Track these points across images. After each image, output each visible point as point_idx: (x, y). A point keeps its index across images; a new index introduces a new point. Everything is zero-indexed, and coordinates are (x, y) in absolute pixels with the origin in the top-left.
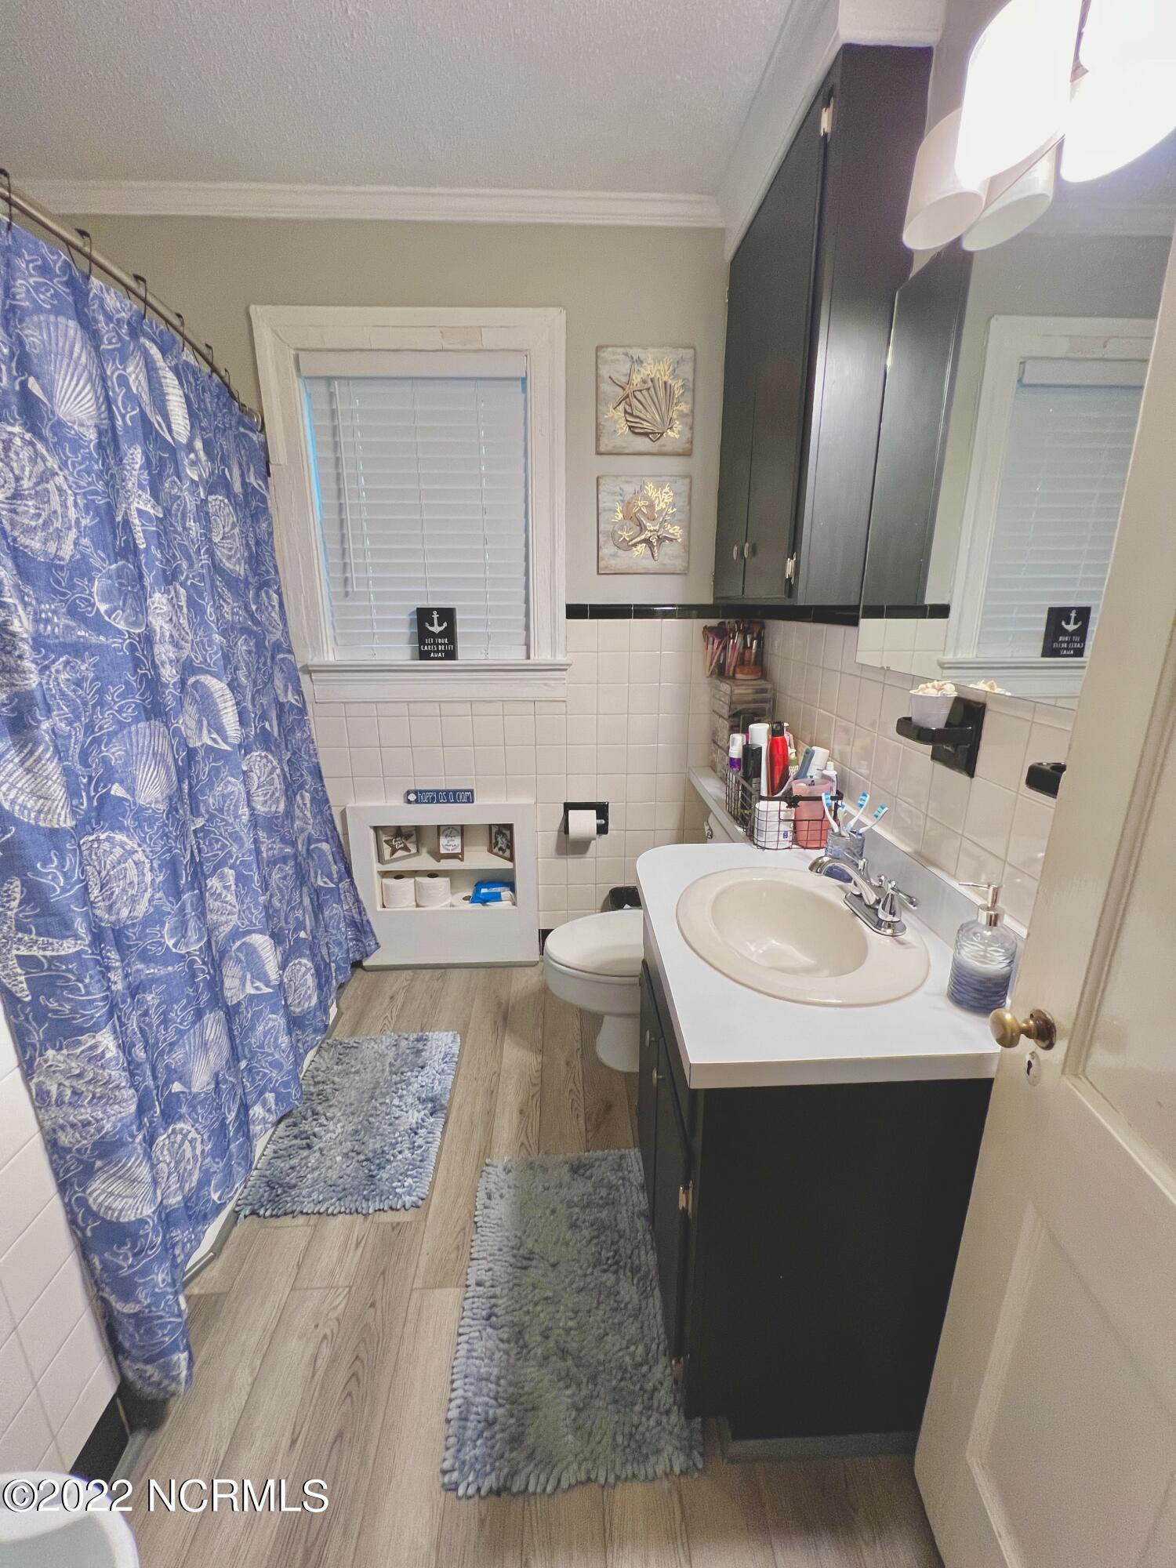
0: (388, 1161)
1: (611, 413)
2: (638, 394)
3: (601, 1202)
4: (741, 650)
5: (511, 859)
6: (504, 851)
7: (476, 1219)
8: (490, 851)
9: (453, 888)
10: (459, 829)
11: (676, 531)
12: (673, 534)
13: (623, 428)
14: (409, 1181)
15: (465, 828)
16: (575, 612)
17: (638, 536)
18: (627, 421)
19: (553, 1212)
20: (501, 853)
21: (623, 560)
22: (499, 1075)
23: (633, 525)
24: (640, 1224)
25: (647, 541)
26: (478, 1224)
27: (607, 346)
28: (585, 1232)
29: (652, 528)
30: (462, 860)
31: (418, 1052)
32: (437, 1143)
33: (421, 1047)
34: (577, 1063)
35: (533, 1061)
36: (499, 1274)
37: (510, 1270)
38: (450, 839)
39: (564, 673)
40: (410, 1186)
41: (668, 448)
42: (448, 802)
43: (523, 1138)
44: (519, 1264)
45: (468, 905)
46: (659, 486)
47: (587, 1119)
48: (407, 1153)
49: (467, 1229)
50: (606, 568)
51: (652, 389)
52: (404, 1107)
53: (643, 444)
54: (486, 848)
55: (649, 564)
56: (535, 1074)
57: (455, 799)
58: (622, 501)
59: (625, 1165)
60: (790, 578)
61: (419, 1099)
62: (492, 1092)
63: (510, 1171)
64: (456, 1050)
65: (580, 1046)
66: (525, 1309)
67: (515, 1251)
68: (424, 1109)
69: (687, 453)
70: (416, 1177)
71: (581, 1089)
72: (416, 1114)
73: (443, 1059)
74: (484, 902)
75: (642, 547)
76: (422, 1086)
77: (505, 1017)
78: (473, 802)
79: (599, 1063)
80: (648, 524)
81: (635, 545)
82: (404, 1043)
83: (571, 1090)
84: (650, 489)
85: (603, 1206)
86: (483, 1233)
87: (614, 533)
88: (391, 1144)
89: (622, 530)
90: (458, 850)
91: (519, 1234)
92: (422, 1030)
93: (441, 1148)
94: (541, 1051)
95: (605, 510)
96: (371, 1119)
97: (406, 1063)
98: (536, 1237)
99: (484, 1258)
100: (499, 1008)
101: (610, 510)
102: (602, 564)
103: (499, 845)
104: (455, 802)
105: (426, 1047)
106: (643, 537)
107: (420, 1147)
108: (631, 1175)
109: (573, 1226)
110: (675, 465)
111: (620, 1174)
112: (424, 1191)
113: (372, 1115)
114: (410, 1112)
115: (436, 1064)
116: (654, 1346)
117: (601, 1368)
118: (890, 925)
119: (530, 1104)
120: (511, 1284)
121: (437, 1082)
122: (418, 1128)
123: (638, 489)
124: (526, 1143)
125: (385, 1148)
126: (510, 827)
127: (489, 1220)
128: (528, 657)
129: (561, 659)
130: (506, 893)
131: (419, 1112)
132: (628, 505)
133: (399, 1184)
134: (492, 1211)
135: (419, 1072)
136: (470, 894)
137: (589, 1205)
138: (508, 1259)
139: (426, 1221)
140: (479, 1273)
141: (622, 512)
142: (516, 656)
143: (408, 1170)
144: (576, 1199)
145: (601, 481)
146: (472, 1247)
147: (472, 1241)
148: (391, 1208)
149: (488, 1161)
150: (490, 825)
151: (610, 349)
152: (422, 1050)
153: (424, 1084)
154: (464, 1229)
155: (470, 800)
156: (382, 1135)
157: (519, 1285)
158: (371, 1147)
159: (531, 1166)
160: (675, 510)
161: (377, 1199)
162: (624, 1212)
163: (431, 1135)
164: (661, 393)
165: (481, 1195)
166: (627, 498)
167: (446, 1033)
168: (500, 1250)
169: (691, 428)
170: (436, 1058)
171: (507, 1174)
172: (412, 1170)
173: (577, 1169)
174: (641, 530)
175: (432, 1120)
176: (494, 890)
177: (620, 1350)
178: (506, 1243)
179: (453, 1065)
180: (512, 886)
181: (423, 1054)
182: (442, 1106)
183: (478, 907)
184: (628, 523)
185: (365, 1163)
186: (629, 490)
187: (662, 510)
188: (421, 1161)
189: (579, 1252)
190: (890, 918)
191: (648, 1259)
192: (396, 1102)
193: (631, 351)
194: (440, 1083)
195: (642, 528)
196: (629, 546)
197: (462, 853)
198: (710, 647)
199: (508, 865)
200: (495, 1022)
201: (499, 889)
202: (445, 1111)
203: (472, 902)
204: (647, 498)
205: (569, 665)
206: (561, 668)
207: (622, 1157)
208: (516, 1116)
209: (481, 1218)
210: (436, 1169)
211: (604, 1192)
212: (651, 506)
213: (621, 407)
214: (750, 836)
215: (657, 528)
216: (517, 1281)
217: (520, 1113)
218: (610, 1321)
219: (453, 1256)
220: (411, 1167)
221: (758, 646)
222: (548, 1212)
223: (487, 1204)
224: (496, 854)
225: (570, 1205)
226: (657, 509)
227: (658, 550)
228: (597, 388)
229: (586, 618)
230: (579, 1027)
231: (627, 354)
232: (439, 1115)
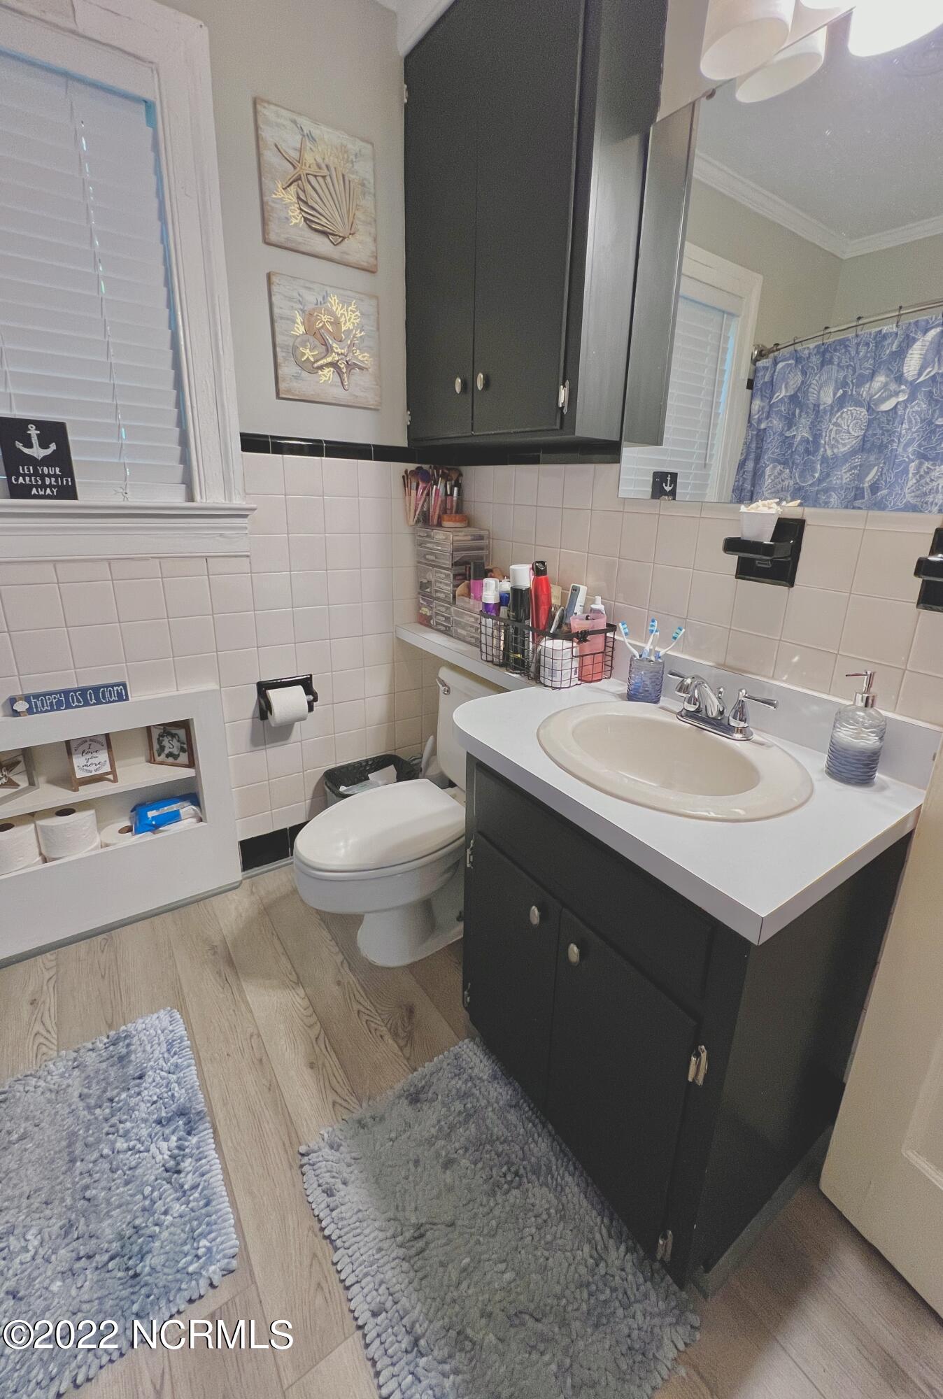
0: (152, 1237)
1: (280, 194)
2: (312, 179)
3: (461, 1119)
4: (444, 498)
5: (192, 764)
6: (176, 757)
7: (327, 1232)
8: (151, 760)
9: (101, 824)
10: (104, 741)
11: (363, 357)
12: (363, 362)
13: (296, 218)
14: (204, 1243)
15: (111, 737)
16: (252, 443)
17: (324, 357)
18: (301, 209)
19: (417, 1163)
20: (171, 760)
21: (306, 385)
22: (259, 1035)
23: (317, 343)
24: (512, 1117)
25: (333, 365)
26: (334, 1237)
27: (269, 103)
28: (465, 1162)
29: (339, 351)
30: (115, 780)
31: (123, 1059)
32: (217, 1166)
33: (124, 1051)
34: (351, 978)
35: (294, 1000)
36: (394, 1280)
37: (405, 1266)
38: (89, 756)
39: (246, 520)
40: (209, 1250)
41: (352, 259)
42: (87, 704)
43: (332, 1097)
44: (413, 1251)
45: (130, 839)
46: (345, 302)
47: (395, 1035)
48: (178, 1208)
49: (320, 1254)
50: (288, 391)
51: (328, 178)
52: (139, 1146)
53: (321, 245)
54: (143, 759)
55: (338, 393)
56: (304, 1012)
57: (97, 698)
58: (303, 311)
59: (464, 1064)
60: (563, 407)
61: (159, 1122)
62: (261, 1060)
63: (339, 1146)
64: (181, 1030)
65: (342, 957)
66: (448, 1299)
67: (400, 1239)
68: (173, 1133)
69: (371, 271)
70: (210, 1233)
71: (367, 1004)
72: (164, 1145)
73: (168, 1051)
74: (154, 828)
75: (329, 372)
76: (154, 1103)
77: (230, 962)
78: (127, 699)
79: (373, 967)
80: (335, 345)
81: (321, 368)
82: (91, 1058)
83: (359, 1012)
84: (334, 302)
85: (466, 1121)
86: (347, 1245)
87: (295, 348)
88: (144, 1209)
89: (305, 347)
90: (107, 768)
91: (390, 1214)
92: (110, 1026)
93: (225, 1170)
94: (299, 982)
95: (282, 318)
96: (88, 1194)
97: (108, 1084)
98: (413, 1205)
99: (366, 1275)
100: (215, 953)
101: (288, 319)
102: (282, 386)
103: (167, 751)
104: (99, 702)
105: (133, 1048)
106: (329, 360)
107: (195, 1187)
108: (476, 1071)
109: (448, 1164)
110: (360, 279)
111: (465, 1076)
112: (232, 1243)
113: (86, 1187)
114: (153, 1148)
115: (161, 1061)
116: (598, 1236)
117: (564, 1301)
118: (741, 731)
119: (317, 1049)
120: (415, 1284)
121: (175, 1085)
122: (178, 1164)
123: (320, 299)
124: (339, 1100)
125: (137, 1222)
126: (186, 725)
127: (345, 1222)
128: (190, 498)
129: (238, 502)
130: (187, 809)
131: (166, 1139)
132: (309, 319)
133: (189, 1258)
134: (343, 1208)
135: (138, 1085)
136: (128, 824)
137: (452, 1128)
138: (394, 1255)
139: (254, 1282)
140: (369, 1299)
141: (303, 323)
142: (176, 498)
143: (193, 1231)
144: (433, 1131)
145: (274, 279)
146: (339, 1272)
147: (336, 1264)
148: (191, 1301)
149: (303, 1149)
150: (148, 729)
151: (272, 107)
152: (128, 1053)
153: (155, 1098)
154: (315, 1255)
155: (122, 697)
156: (120, 1206)
157: (425, 1277)
158: (109, 1233)
159: (361, 1124)
160: (363, 333)
161: (163, 1303)
162: (490, 1114)
163: (203, 1161)
164: (339, 188)
165: (318, 1197)
166: (309, 307)
167: (155, 1016)
168: (380, 1250)
169: (375, 240)
170: (157, 1054)
171: (337, 1150)
172: (200, 1225)
173: (415, 1097)
174: (327, 350)
175: (194, 1140)
176: (167, 809)
177: (570, 1265)
178: (381, 1235)
179: (188, 1052)
180: (193, 797)
181: (133, 1057)
182: (199, 1113)
183: (148, 837)
184: (312, 339)
185: (111, 1265)
186: (311, 298)
187: (349, 331)
188: (207, 1205)
189: (470, 1190)
190: (742, 724)
191: (542, 1148)
192: (121, 1144)
193: (303, 121)
194: (179, 1084)
195: (329, 350)
196: (314, 369)
197: (113, 772)
198: (413, 492)
199: (189, 773)
200: (219, 973)
201: (174, 807)
202: (208, 1118)
203: (137, 832)
204: (330, 312)
205: (254, 510)
206: (240, 514)
207: (457, 1057)
208: (307, 1074)
209: (332, 1226)
210: (233, 1203)
211: (458, 1106)
212: (336, 323)
213: (293, 189)
214: (537, 679)
215: (345, 351)
216: (420, 1275)
217: (312, 1068)
218: (543, 1242)
219: (319, 1301)
220: (195, 1223)
221: (459, 493)
222: (411, 1165)
223: (332, 1205)
224: (162, 763)
225: (430, 1142)
226: (344, 328)
227: (348, 377)
228: (259, 155)
229: (269, 453)
230: (329, 937)
231: (295, 122)
232: (201, 1128)
